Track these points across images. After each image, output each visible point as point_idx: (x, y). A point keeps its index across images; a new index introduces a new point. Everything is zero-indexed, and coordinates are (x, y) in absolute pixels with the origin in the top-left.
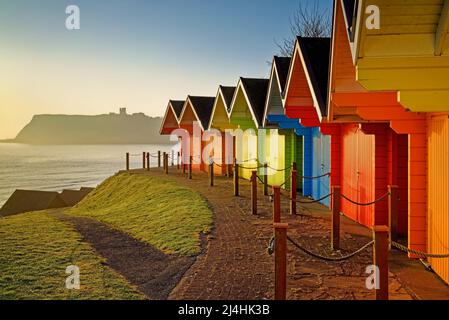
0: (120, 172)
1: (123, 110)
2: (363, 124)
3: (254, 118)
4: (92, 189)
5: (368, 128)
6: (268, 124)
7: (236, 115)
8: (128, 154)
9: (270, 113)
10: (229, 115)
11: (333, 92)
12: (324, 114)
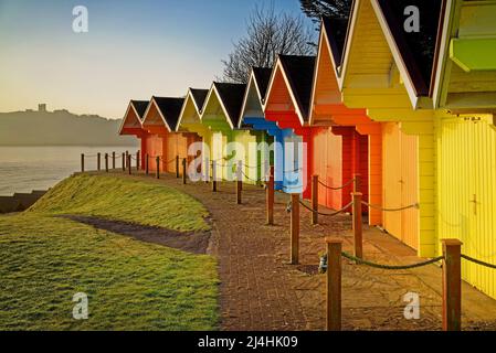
0: (76, 174)
1: (42, 107)
2: (333, 128)
3: (229, 120)
4: (44, 192)
5: (336, 130)
6: (243, 126)
7: (208, 117)
8: (83, 156)
9: (246, 116)
10: (201, 116)
11: (315, 103)
12: (306, 119)
